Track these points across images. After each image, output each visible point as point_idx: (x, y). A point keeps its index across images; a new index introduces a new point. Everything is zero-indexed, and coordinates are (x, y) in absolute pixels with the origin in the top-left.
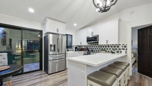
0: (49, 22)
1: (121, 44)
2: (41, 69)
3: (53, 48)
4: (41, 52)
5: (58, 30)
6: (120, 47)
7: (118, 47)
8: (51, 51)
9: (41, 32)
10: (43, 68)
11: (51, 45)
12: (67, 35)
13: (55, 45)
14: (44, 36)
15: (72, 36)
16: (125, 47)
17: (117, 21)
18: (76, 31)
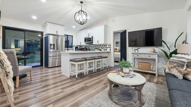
0: (49, 25)
1: (108, 44)
2: (42, 65)
3: (52, 47)
4: (41, 50)
5: (57, 32)
6: (107, 46)
7: (106, 46)
8: (51, 49)
9: (42, 33)
10: (44, 64)
11: (51, 44)
12: (67, 35)
13: (54, 44)
14: (44, 36)
15: (72, 36)
16: (110, 46)
17: (104, 26)
18: (77, 32)
